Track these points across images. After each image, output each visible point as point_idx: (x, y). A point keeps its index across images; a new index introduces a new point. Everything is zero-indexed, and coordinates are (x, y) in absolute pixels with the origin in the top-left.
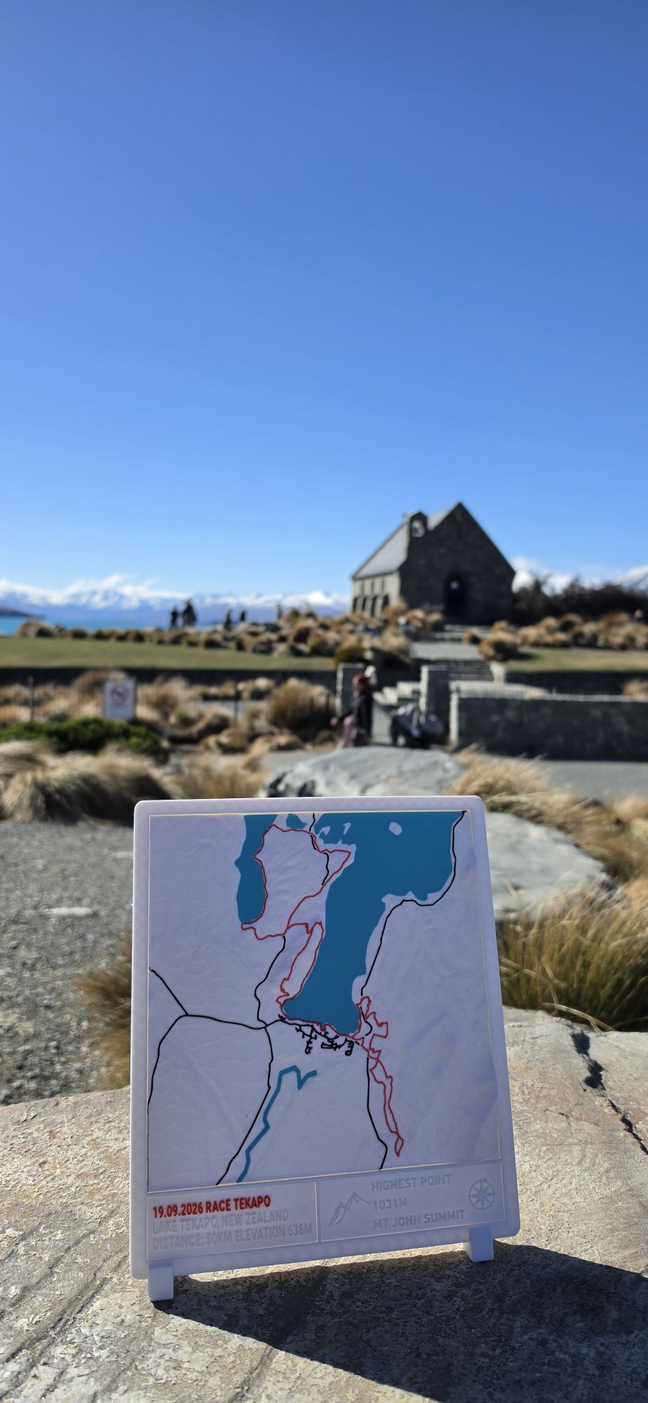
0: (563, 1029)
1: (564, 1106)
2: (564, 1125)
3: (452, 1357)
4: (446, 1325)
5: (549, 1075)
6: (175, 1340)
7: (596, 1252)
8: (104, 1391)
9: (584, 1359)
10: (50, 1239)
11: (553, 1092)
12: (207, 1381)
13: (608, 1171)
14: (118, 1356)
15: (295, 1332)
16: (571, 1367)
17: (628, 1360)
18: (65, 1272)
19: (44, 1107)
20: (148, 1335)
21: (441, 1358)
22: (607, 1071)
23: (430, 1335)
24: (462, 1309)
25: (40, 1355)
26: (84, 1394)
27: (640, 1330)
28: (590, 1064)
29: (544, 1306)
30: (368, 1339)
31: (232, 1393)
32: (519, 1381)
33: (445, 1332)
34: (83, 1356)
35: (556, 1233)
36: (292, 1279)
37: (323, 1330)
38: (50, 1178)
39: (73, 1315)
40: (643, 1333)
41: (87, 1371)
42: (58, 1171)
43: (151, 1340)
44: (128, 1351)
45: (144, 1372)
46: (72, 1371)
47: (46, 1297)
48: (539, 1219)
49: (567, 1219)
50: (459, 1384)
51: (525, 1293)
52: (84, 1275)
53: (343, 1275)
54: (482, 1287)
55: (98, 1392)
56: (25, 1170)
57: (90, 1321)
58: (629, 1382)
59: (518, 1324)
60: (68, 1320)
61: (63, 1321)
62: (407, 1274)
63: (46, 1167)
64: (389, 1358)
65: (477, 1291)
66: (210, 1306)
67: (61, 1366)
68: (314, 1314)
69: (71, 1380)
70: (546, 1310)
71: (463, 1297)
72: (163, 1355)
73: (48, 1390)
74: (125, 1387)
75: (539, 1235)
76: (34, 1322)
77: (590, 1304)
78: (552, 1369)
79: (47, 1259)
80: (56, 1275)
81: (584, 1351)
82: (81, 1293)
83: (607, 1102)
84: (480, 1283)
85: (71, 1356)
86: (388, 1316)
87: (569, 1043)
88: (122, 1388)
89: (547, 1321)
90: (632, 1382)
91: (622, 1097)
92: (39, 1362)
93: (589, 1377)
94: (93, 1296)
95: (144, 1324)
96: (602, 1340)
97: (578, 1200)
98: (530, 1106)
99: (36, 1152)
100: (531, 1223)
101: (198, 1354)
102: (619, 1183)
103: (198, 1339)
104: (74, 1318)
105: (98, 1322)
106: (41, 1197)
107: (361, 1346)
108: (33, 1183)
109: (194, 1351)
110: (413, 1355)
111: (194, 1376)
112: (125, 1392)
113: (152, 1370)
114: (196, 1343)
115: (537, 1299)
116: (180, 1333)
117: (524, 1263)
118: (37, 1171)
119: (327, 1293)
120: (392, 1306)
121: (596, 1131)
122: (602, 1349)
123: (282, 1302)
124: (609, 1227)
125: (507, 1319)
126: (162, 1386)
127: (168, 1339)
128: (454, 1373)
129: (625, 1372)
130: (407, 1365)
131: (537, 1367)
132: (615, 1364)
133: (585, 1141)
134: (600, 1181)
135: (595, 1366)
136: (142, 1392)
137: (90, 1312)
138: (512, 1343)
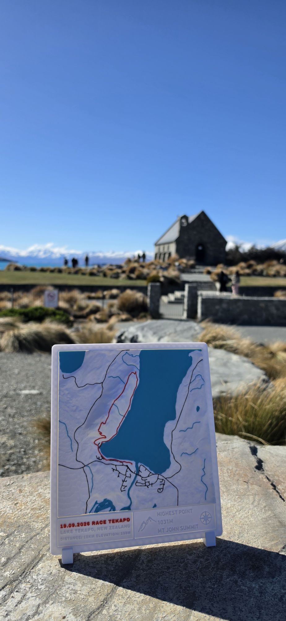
0: (246, 444)
1: (246, 478)
2: (246, 486)
3: (195, 589)
4: (193, 574)
5: (239, 465)
6: (74, 581)
7: (259, 543)
8: (43, 603)
9: (253, 589)
10: (19, 537)
11: (241, 472)
12: (88, 599)
13: (265, 507)
14: (49, 588)
15: (127, 578)
16: (248, 592)
17: (273, 589)
18: (26, 552)
19: (17, 479)
20: (63, 579)
21: (191, 589)
22: (265, 463)
23: (186, 579)
24: (200, 567)
25: (15, 588)
26: (34, 604)
27: (278, 577)
28: (257, 459)
29: (236, 566)
30: (159, 581)
31: (99, 604)
32: (225, 599)
33: (193, 577)
34: (34, 588)
35: (242, 534)
36: (126, 555)
37: (139, 577)
38: (19, 510)
40: (280, 578)
41: (36, 595)
42: (23, 507)
43: (64, 581)
44: (54, 586)
45: (61, 595)
46: (29, 595)
47: (18, 562)
48: (235, 528)
49: (247, 528)
50: (199, 600)
51: (228, 560)
52: (34, 553)
53: (148, 553)
54: (209, 558)
55: (40, 604)
56: (9, 507)
57: (37, 573)
58: (273, 599)
59: (225, 574)
60: (27, 572)
61: (25, 573)
62: (177, 552)
63: (18, 505)
64: (168, 589)
65: (207, 560)
66: (90, 566)
67: (24, 592)
68: (135, 570)
69: (28, 599)
70: (237, 568)
71: (201, 562)
72: (69, 588)
73: (18, 603)
74: (52, 602)
75: (234, 535)
76: (12, 573)
77: (257, 565)
78: (239, 594)
79: (18, 546)
80: (22, 553)
81: (254, 586)
82: (33, 561)
83: (265, 476)
84: (208, 556)
85: (28, 588)
86: (168, 570)
87: (248, 450)
88: (51, 602)
89: (237, 573)
90: (274, 599)
91: (271, 474)
92: (15, 591)
93: (256, 597)
94: (38, 562)
95: (61, 574)
96: (261, 581)
97: (252, 519)
98: (231, 478)
99: (13, 499)
100: (231, 530)
101: (84, 587)
102: (270, 512)
103: (84, 581)
104: (30, 571)
105: (40, 573)
106: (16, 518)
107: (156, 584)
108: (12, 512)
109: (82, 586)
110: (178, 588)
111: (82, 597)
112: (52, 604)
113: (64, 594)
114: (83, 582)
115: (233, 563)
116: (76, 578)
117: (228, 547)
118: (14, 507)
119: (141, 561)
120: (170, 566)
121: (260, 489)
122: (261, 585)
123: (121, 565)
124: (265, 531)
125: (220, 572)
126: (68, 601)
127: (71, 581)
128: (197, 595)
129: (271, 595)
130: (176, 592)
131: (233, 592)
132: (267, 591)
133: (255, 494)
134: (261, 511)
135: (258, 592)
136: (59, 604)
137: (37, 569)
138: (222, 582)
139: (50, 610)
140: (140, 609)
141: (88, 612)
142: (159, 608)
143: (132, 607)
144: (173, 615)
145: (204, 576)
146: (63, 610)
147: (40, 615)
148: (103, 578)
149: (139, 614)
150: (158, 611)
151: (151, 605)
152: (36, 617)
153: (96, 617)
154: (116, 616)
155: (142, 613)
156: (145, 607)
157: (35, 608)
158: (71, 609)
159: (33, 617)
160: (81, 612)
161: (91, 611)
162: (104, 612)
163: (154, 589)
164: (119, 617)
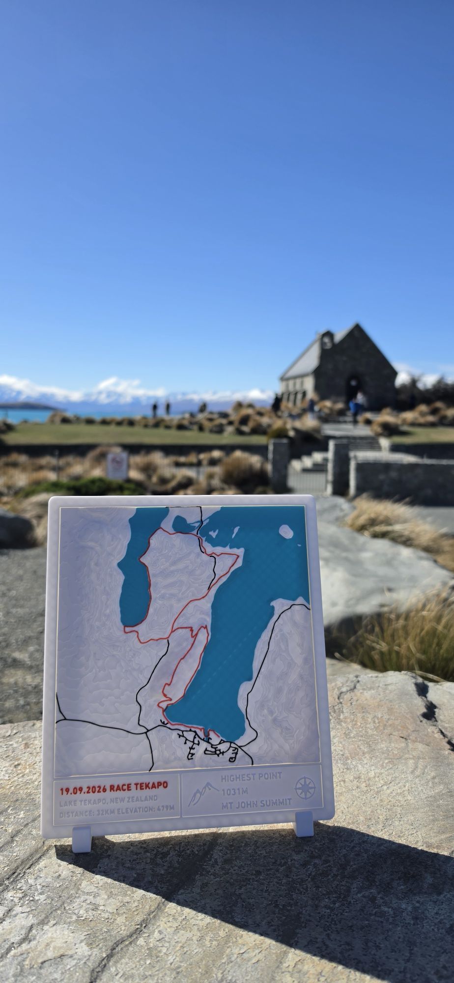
0: (408, 679)
1: (404, 732)
2: (403, 745)
3: (301, 908)
4: (300, 885)
5: (395, 710)
6: (96, 890)
7: (420, 836)
8: (38, 924)
9: (403, 912)
10: (15, 817)
11: (397, 722)
12: (116, 920)
13: (434, 778)
14: (52, 900)
15: (186, 887)
16: (392, 917)
17: (437, 913)
18: (22, 840)
19: (24, 727)
20: (77, 886)
21: (293, 908)
22: (440, 709)
23: (287, 892)
24: (313, 874)
26: (24, 926)
27: (449, 892)
28: (427, 703)
29: (376, 873)
30: (239, 893)
31: (133, 928)
32: (352, 926)
33: (298, 890)
34: (27, 899)
35: (391, 821)
36: (188, 849)
37: (207, 886)
38: (21, 775)
39: (24, 870)
40: (451, 894)
41: (28, 909)
42: (28, 770)
43: (79, 889)
44: (60, 897)
45: (70, 912)
46: (18, 909)
47: (6, 857)
48: (379, 811)
49: (400, 812)
50: (305, 927)
51: (363, 864)
52: (36, 843)
53: (226, 848)
54: (330, 858)
55: (34, 924)
56: (4, 769)
57: (36, 875)
58: (436, 930)
59: (355, 885)
60: (20, 874)
61: (16, 874)
62: (275, 847)
63: (19, 767)
64: (254, 907)
65: (326, 861)
66: (125, 867)
67: (10, 905)
68: (202, 875)
69: (16, 916)
70: (377, 876)
71: (315, 865)
72: (86, 900)
74: (55, 922)
75: (377, 823)
77: (412, 872)
78: (377, 919)
79: (10, 831)
80: (15, 842)
81: (404, 906)
82: (32, 855)
83: (437, 730)
84: (329, 856)
85: (18, 899)
86: (256, 877)
87: (412, 688)
88: (52, 922)
89: (377, 884)
90: (438, 930)
91: (449, 727)
93: (406, 925)
94: (40, 857)
95: (74, 878)
96: (418, 899)
97: (409, 798)
98: (379, 731)
99: (13, 757)
100: (372, 814)
101: (111, 900)
102: (442, 787)
103: (113, 890)
104: (24, 872)
105: (41, 875)
106: (13, 788)
107: (234, 899)
108: (8, 779)
109: (109, 898)
110: (272, 906)
111: (106, 916)
112: (54, 925)
113: (76, 911)
114: (111, 892)
115: (371, 868)
116: (100, 885)
117: (364, 842)
118: (12, 770)
119: (213, 860)
120: (261, 871)
121: (427, 750)
122: (417, 905)
123: (178, 866)
124: (431, 818)
125: (347, 882)
126: (82, 922)
127: (91, 889)
128: (302, 920)
129: (434, 922)
130: (267, 913)
131: (366, 917)
132: (427, 916)
133: (418, 756)
134: (427, 785)
135: (411, 917)
136: (66, 926)
137: (36, 869)
138: (349, 899)
139: (50, 935)
140: (201, 938)
141: (112, 941)
142: (236, 938)
143: (189, 935)
144: (257, 951)
145: (318, 887)
146: (70, 936)
147: (31, 943)
148: (145, 886)
149: (200, 947)
150: (233, 943)
151: (222, 933)
152: (25, 946)
153: (125, 949)
154: (159, 949)
155: (204, 946)
156: (212, 935)
157: (23, 932)
158: (84, 934)
159: (19, 946)
160: (101, 939)
161: (118, 938)
162: (141, 941)
163: (230, 907)
164: (164, 950)
